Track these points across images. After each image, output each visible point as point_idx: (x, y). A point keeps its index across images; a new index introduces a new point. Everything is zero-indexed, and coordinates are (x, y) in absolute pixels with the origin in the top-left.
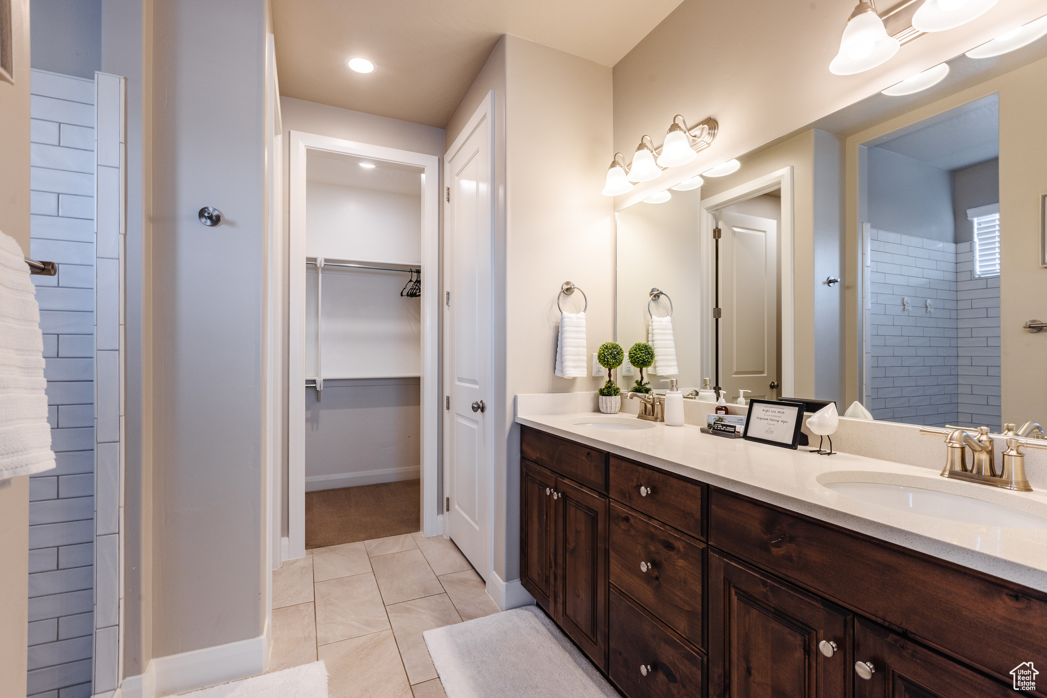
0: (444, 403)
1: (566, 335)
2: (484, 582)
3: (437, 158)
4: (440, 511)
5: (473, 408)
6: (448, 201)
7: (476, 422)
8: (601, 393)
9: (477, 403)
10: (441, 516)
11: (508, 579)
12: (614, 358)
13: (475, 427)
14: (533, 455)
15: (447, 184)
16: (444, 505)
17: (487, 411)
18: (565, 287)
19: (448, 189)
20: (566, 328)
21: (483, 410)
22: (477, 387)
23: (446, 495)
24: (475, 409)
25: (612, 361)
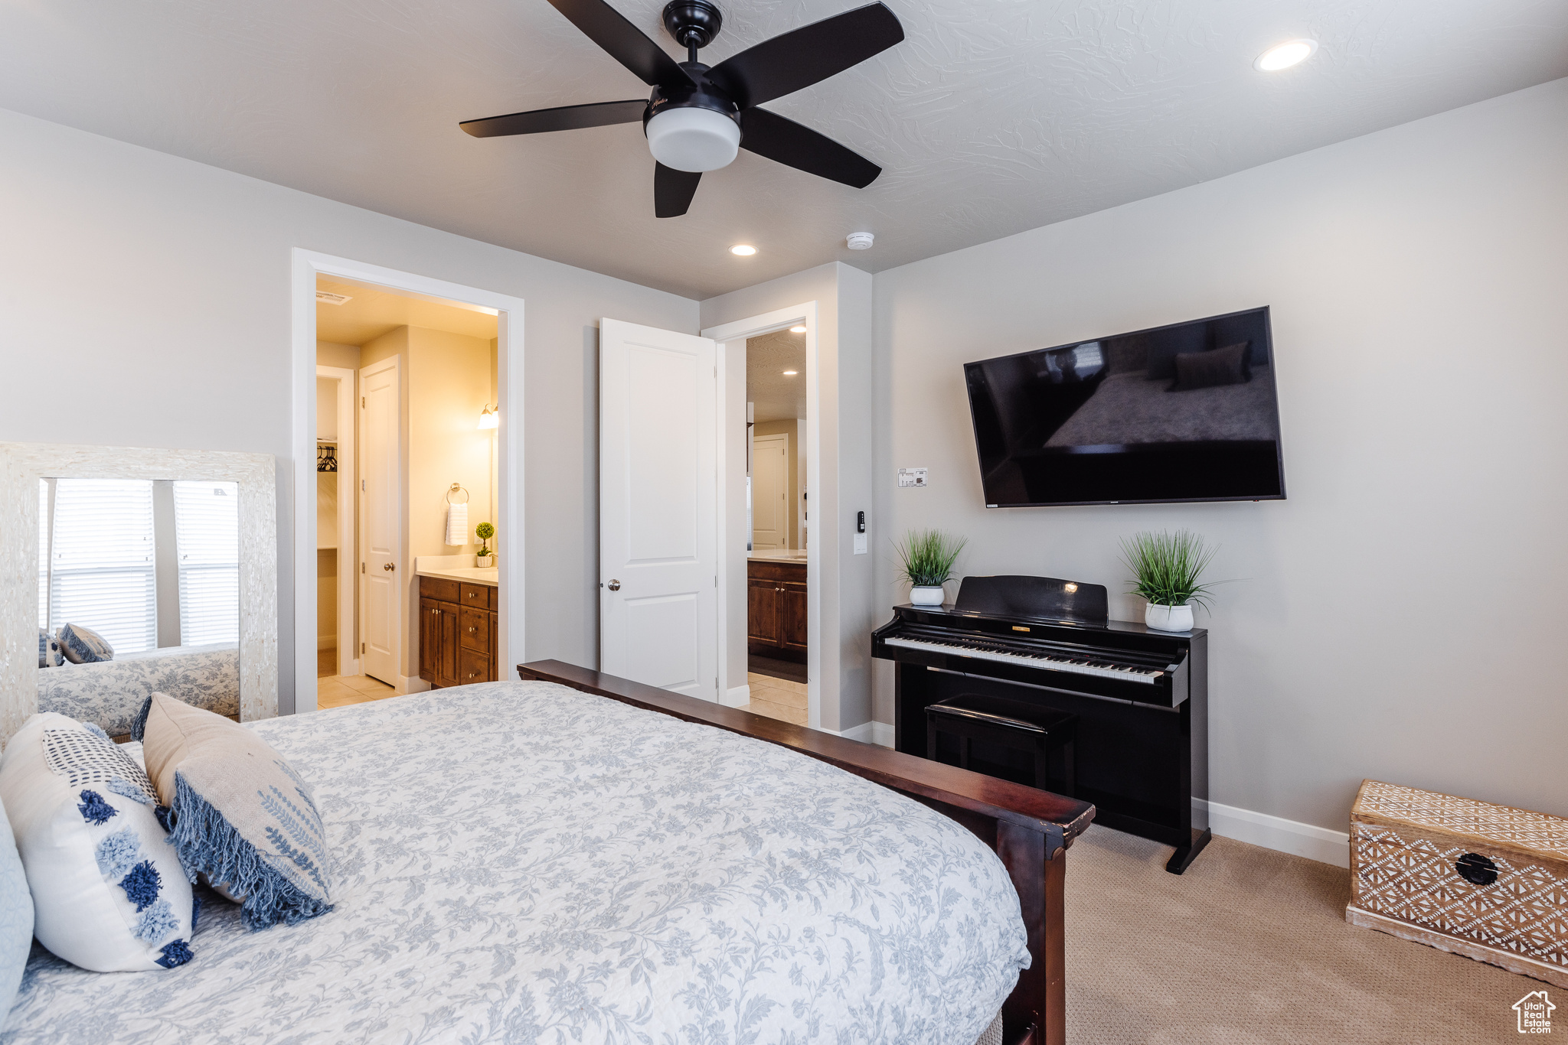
0: (359, 569)
1: (452, 518)
2: (394, 687)
3: (352, 371)
4: (356, 655)
5: (385, 568)
6: (364, 407)
7: (388, 579)
8: (479, 555)
9: (388, 565)
10: (356, 661)
11: (410, 675)
12: (486, 532)
13: (387, 582)
14: (426, 593)
15: (362, 394)
16: (359, 649)
17: (396, 570)
18: (453, 487)
19: (364, 398)
20: (452, 514)
21: (393, 569)
22: (389, 554)
23: (362, 640)
24: (386, 569)
25: (484, 534)
